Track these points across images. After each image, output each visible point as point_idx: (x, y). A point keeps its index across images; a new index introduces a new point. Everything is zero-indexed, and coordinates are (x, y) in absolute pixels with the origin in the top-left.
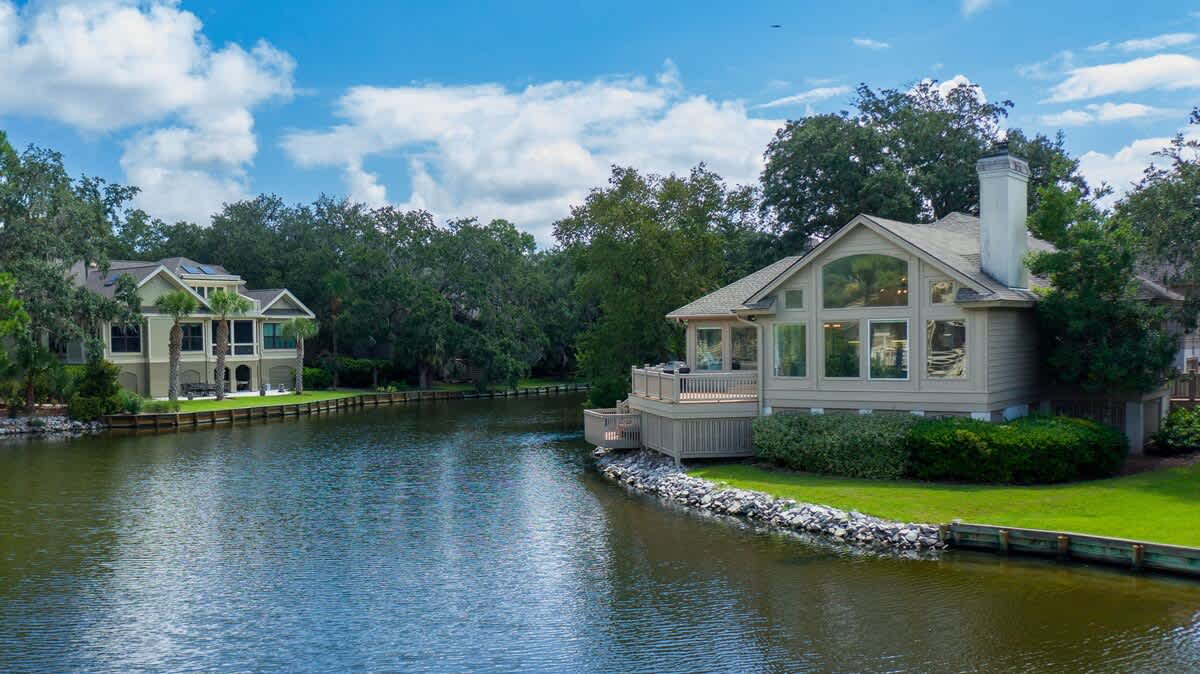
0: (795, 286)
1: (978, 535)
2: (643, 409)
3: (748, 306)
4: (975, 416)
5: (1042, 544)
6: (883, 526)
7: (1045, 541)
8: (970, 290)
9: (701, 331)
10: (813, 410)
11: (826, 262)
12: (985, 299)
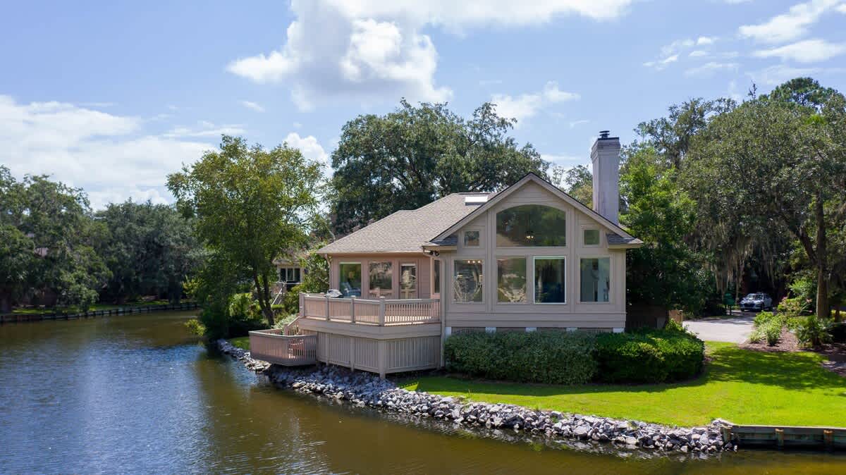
0: (473, 229)
1: (753, 434)
2: (320, 330)
3: (437, 243)
4: (615, 331)
5: (807, 438)
6: (677, 433)
7: (808, 436)
8: (616, 234)
9: (342, 266)
10: (486, 329)
11: (500, 209)
12: (630, 242)
